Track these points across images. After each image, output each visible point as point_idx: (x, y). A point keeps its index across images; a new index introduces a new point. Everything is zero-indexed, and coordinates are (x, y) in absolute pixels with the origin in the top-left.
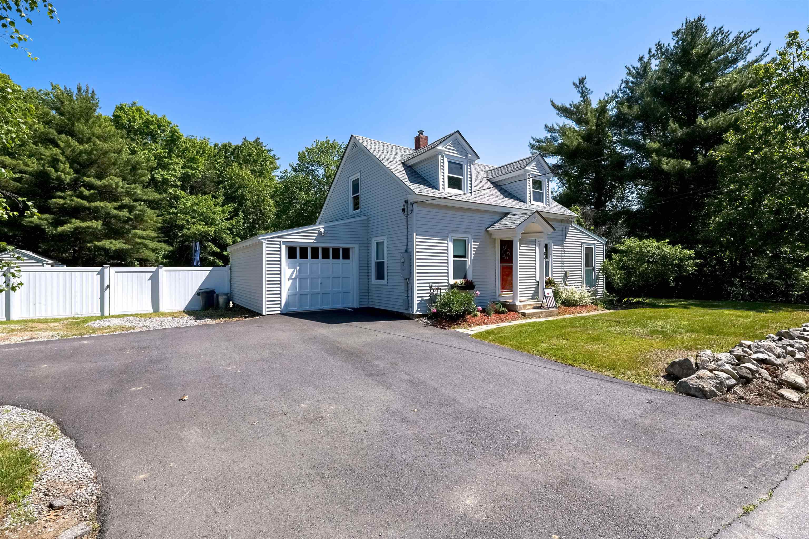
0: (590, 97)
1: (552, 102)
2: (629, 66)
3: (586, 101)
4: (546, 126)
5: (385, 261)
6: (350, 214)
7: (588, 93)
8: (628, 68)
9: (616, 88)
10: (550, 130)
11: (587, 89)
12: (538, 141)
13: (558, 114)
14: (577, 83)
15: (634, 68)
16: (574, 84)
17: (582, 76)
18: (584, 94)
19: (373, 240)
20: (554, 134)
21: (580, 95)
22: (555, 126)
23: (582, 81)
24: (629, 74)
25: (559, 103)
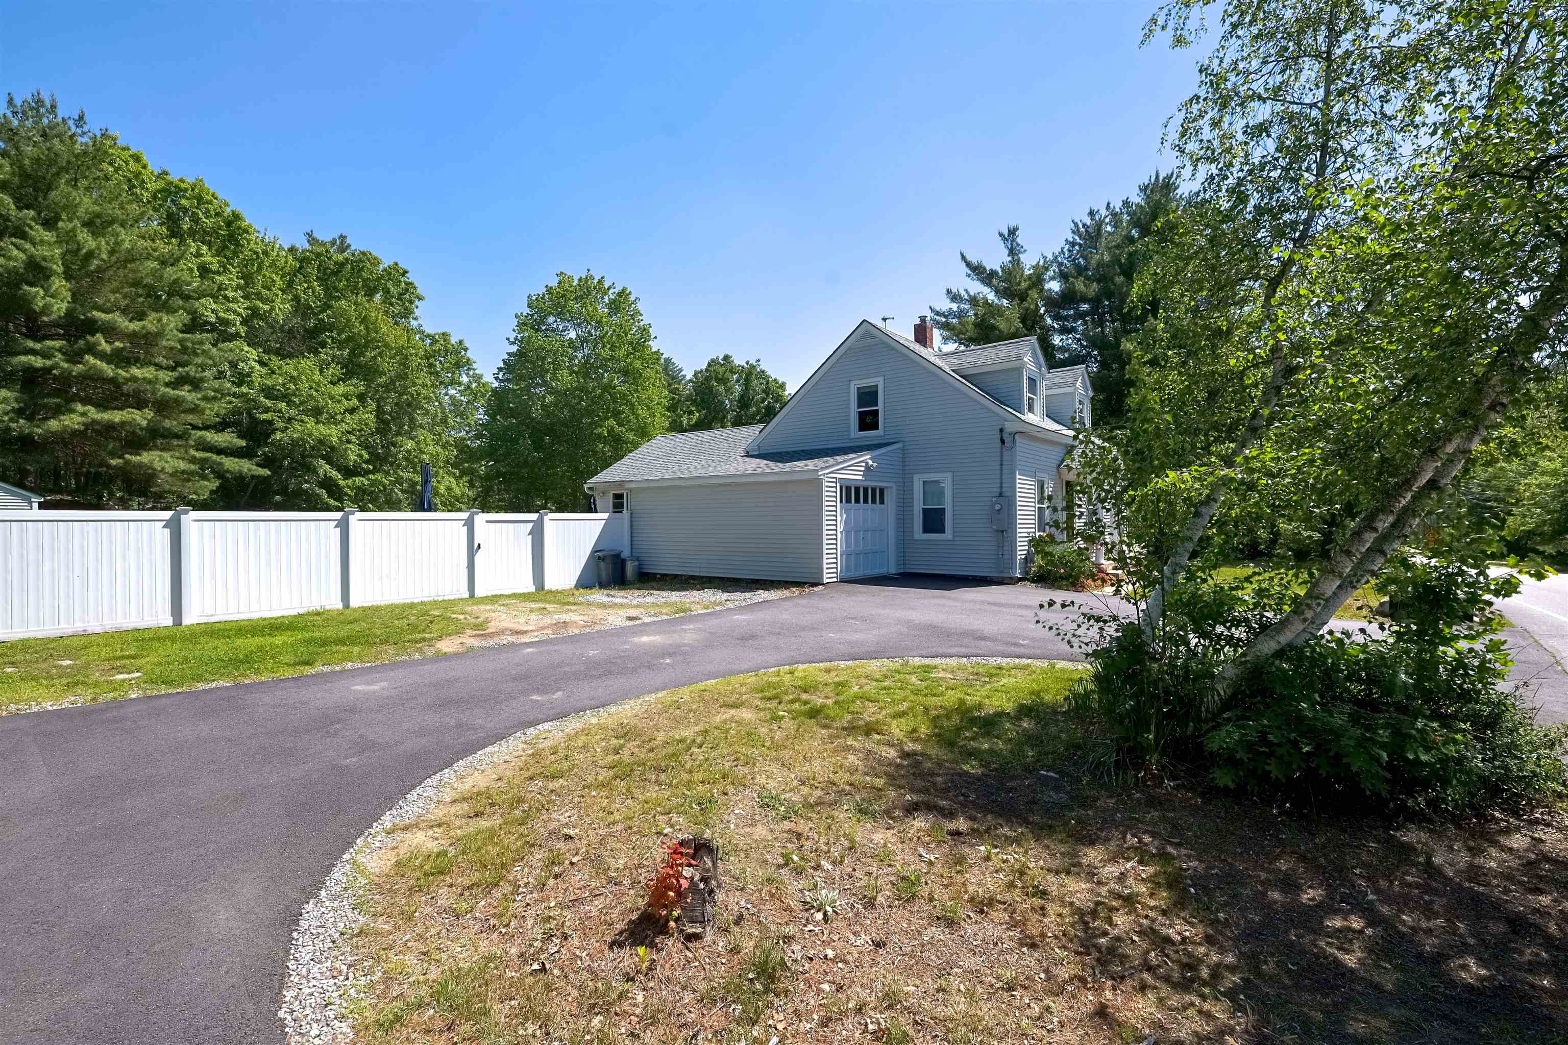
0: (1022, 257)
1: (963, 257)
2: (1077, 220)
3: (1016, 262)
4: (949, 292)
5: (948, 505)
6: (852, 436)
7: (1020, 252)
8: (1076, 225)
9: (1057, 251)
10: (955, 297)
11: (1018, 245)
12: (938, 313)
13: (969, 276)
14: (1006, 233)
15: (1084, 225)
16: (1001, 235)
17: (1012, 224)
18: (1013, 251)
19: (916, 477)
20: (962, 306)
21: (1007, 252)
22: (963, 293)
23: (1013, 232)
24: (1076, 231)
25: (973, 259)
